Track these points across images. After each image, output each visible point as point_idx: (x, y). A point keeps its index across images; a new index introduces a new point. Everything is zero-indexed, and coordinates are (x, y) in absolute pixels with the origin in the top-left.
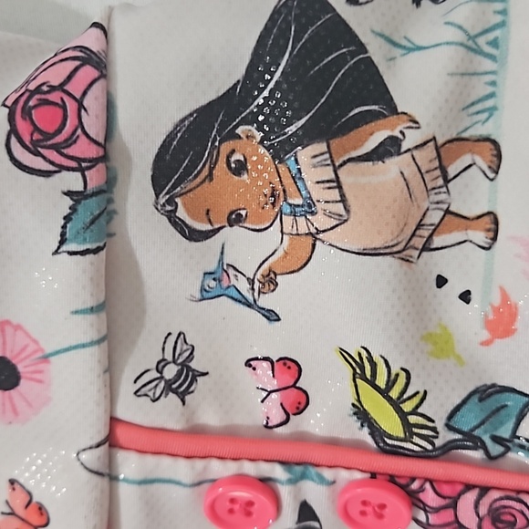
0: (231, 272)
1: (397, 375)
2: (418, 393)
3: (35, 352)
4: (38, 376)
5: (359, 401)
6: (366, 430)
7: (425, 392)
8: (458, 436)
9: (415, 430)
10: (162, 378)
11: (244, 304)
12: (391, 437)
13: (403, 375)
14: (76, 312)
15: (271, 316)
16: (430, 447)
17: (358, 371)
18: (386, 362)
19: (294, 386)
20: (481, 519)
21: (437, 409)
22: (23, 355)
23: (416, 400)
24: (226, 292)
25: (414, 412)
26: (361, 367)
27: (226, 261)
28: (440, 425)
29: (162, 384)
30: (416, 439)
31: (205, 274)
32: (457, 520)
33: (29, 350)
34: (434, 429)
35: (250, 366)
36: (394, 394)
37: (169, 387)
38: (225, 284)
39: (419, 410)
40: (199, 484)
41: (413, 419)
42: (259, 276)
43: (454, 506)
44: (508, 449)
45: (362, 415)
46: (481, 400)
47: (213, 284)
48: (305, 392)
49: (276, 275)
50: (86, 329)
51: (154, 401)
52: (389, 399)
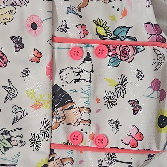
0: (73, 7)
1: (104, 23)
2: (108, 26)
3: (40, 21)
4: (41, 26)
5: (97, 31)
6: (99, 37)
7: (109, 26)
8: (116, 37)
9: (108, 34)
10: (62, 28)
11: (75, 14)
12: (104, 36)
13: (105, 23)
14: (48, 12)
15: (81, 17)
16: (111, 38)
17: (97, 24)
18: (102, 20)
19: (85, 30)
20: (121, 52)
21: (111, 30)
22: (38, 22)
23: (108, 27)
24: (72, 12)
25: (107, 30)
26: (98, 23)
27: (72, 5)
28: (112, 33)
29: (62, 29)
30: (108, 36)
31: (68, 8)
32: (116, 53)
33: (39, 21)
34: (111, 34)
35: (77, 27)
36: (104, 26)
37: (63, 30)
38: (72, 10)
39: (108, 29)
40: (69, 48)
41: (107, 31)
42: (78, 9)
43: (115, 50)
44: (125, 39)
45: (98, 34)
46: (119, 29)
47: (69, 10)
48: (88, 31)
49: (81, 8)
50: (49, 15)
51: (61, 32)
52: (103, 28)
